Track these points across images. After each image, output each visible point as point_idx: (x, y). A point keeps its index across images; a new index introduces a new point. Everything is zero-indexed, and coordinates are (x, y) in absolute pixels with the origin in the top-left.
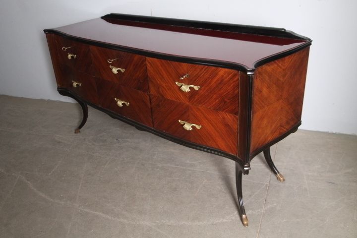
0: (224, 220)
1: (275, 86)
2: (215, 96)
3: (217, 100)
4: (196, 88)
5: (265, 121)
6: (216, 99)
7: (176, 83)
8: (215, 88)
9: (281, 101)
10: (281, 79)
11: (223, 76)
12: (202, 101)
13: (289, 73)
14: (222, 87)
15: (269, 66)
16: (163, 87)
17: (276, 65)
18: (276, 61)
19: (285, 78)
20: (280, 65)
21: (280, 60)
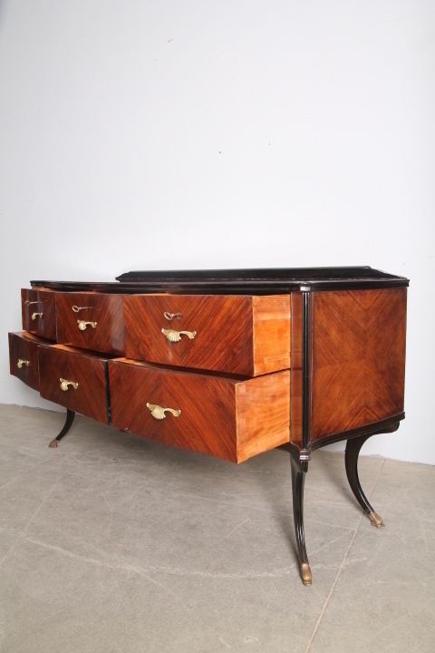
0: (270, 575)
1: (350, 332)
2: (219, 347)
3: (223, 353)
4: (191, 335)
5: (337, 389)
6: (220, 352)
7: (163, 330)
8: (219, 332)
9: (363, 361)
10: (362, 325)
11: (230, 309)
12: (201, 358)
13: (373, 317)
14: (229, 329)
15: (339, 296)
16: (145, 342)
17: (351, 299)
18: (351, 292)
19: (369, 325)
20: (358, 300)
21: (357, 292)
